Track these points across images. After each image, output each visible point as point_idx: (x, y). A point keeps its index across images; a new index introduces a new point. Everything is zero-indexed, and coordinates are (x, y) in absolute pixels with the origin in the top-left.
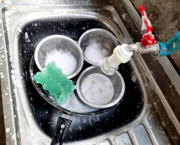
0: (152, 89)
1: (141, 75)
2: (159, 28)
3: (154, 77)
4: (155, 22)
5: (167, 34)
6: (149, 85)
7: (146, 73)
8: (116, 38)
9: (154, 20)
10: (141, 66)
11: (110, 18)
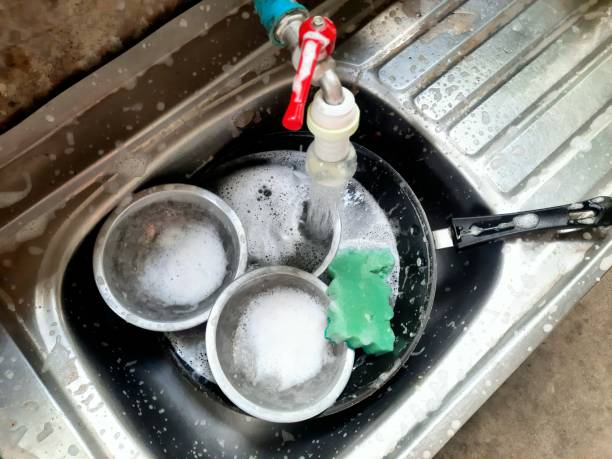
0: (272, 61)
1: (238, 98)
2: (59, 55)
3: (240, 58)
4: (35, 70)
5: (90, 22)
6: (263, 72)
7: (230, 84)
8: (123, 205)
9: (26, 75)
10: (210, 102)
11: (34, 251)
